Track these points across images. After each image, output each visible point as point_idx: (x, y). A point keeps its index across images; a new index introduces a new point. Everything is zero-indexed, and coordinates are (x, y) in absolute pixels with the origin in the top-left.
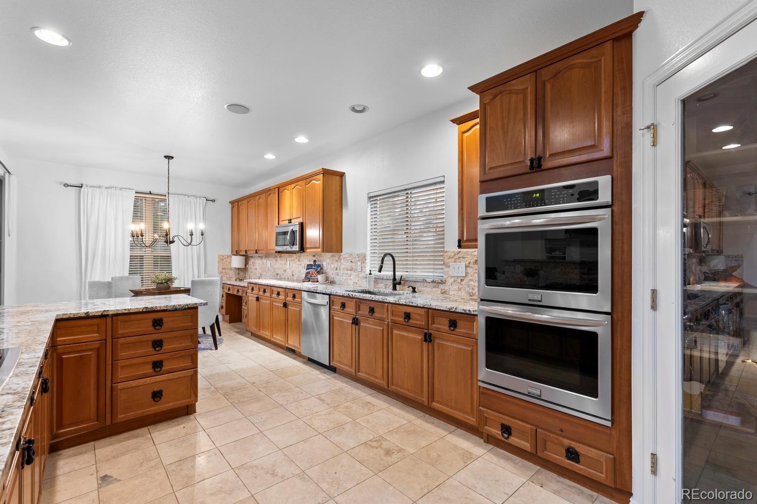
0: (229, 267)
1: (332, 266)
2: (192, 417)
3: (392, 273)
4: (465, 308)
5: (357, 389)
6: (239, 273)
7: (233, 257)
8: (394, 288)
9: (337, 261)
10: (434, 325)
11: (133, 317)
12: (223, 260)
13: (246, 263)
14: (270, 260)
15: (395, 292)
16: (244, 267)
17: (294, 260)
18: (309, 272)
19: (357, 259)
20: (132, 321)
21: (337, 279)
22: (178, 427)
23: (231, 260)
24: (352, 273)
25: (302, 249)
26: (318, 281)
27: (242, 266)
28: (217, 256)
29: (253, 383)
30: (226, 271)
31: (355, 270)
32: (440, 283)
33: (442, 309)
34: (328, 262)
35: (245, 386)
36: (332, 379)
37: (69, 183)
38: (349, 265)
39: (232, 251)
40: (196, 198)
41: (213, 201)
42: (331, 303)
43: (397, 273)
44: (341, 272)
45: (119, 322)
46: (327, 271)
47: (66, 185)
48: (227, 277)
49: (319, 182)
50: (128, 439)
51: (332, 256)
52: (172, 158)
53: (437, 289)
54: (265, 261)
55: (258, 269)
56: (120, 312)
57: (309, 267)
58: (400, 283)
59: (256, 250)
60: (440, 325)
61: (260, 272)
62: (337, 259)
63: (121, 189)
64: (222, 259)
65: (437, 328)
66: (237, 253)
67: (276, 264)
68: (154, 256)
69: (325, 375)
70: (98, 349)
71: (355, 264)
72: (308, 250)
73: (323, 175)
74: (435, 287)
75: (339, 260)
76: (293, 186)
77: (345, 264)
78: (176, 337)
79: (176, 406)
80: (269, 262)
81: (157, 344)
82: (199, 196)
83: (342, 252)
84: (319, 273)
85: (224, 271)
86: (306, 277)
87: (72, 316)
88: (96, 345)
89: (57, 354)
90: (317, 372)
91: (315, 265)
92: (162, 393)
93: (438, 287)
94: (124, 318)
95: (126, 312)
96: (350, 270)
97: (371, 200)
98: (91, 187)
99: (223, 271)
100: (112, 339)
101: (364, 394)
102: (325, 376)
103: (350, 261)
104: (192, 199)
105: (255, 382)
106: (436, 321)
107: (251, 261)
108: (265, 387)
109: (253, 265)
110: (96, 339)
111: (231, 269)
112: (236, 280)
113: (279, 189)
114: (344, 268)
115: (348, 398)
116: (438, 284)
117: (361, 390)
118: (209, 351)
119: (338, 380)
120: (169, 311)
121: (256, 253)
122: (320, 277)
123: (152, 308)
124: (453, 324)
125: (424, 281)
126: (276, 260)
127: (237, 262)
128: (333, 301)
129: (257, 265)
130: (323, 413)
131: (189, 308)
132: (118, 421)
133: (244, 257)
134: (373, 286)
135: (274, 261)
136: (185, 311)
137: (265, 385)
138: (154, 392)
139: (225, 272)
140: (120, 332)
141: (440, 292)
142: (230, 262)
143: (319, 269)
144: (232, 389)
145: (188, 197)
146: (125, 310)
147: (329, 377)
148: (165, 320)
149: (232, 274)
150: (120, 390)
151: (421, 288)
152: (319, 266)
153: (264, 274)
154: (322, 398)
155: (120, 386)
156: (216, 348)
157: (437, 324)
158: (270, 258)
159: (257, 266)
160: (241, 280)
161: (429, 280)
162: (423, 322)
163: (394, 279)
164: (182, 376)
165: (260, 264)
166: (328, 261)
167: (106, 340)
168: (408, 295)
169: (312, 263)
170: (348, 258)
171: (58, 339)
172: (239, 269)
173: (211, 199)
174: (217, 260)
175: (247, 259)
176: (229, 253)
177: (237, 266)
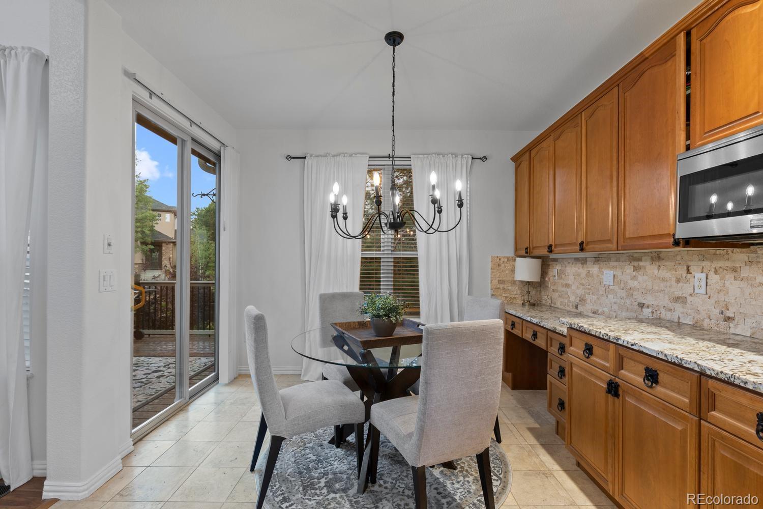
0: (510, 279)
6: (529, 292)
7: (518, 260)
12: (499, 265)
13: (544, 273)
14: (614, 267)
16: (539, 280)
23: (514, 266)
27: (535, 278)
28: (490, 260)
30: (505, 286)
37: (293, 153)
39: (516, 249)
40: (457, 156)
41: (484, 159)
47: (289, 158)
48: (506, 297)
54: (595, 269)
55: (574, 287)
59: (582, 244)
61: (580, 292)
63: (351, 155)
64: (497, 264)
66: (528, 253)
67: (634, 278)
80: (609, 272)
82: (461, 152)
85: (501, 286)
98: (316, 156)
104: (450, 159)
107: (554, 270)
109: (560, 277)
111: (514, 282)
112: (523, 304)
121: (582, 250)
126: (636, 268)
127: (525, 270)
129: (572, 277)
133: (540, 260)
135: (629, 271)
139: (504, 288)
142: (513, 270)
145: (443, 156)
158: (613, 264)
159: (570, 280)
160: (534, 305)
165: (579, 275)
172: (529, 283)
173: (481, 156)
174: (490, 266)
175: (548, 266)
176: (510, 252)
177: (526, 278)
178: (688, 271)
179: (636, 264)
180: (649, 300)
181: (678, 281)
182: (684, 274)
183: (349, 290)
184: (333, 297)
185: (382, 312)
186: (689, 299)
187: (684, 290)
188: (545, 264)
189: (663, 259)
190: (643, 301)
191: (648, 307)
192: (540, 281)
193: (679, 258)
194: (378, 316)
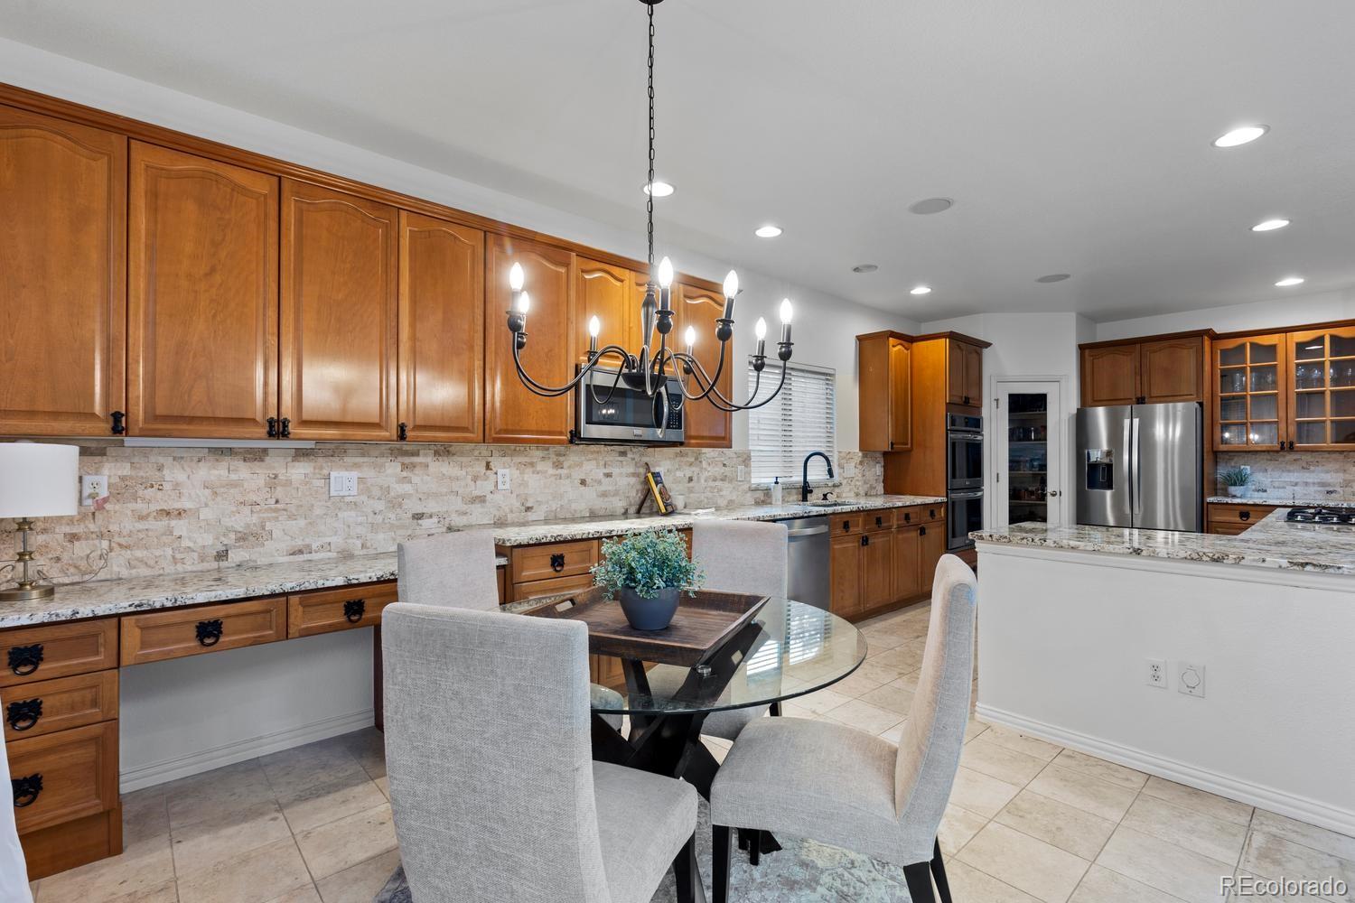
1: (679, 474)
9: (690, 465)
19: (736, 460)
24: (725, 486)
31: (732, 479)
38: (718, 470)
44: (700, 486)
58: (810, 491)
71: (732, 469)
75: (697, 463)
77: (710, 469)
83: (730, 447)
96: (721, 480)
103: (721, 465)
114: (707, 478)
170: (717, 460)
178: (488, 467)
179: (407, 460)
180: (431, 506)
181: (475, 479)
182: (483, 470)
186: (489, 497)
187: (484, 487)
189: (454, 454)
190: (420, 511)
191: (431, 516)
193: (476, 453)
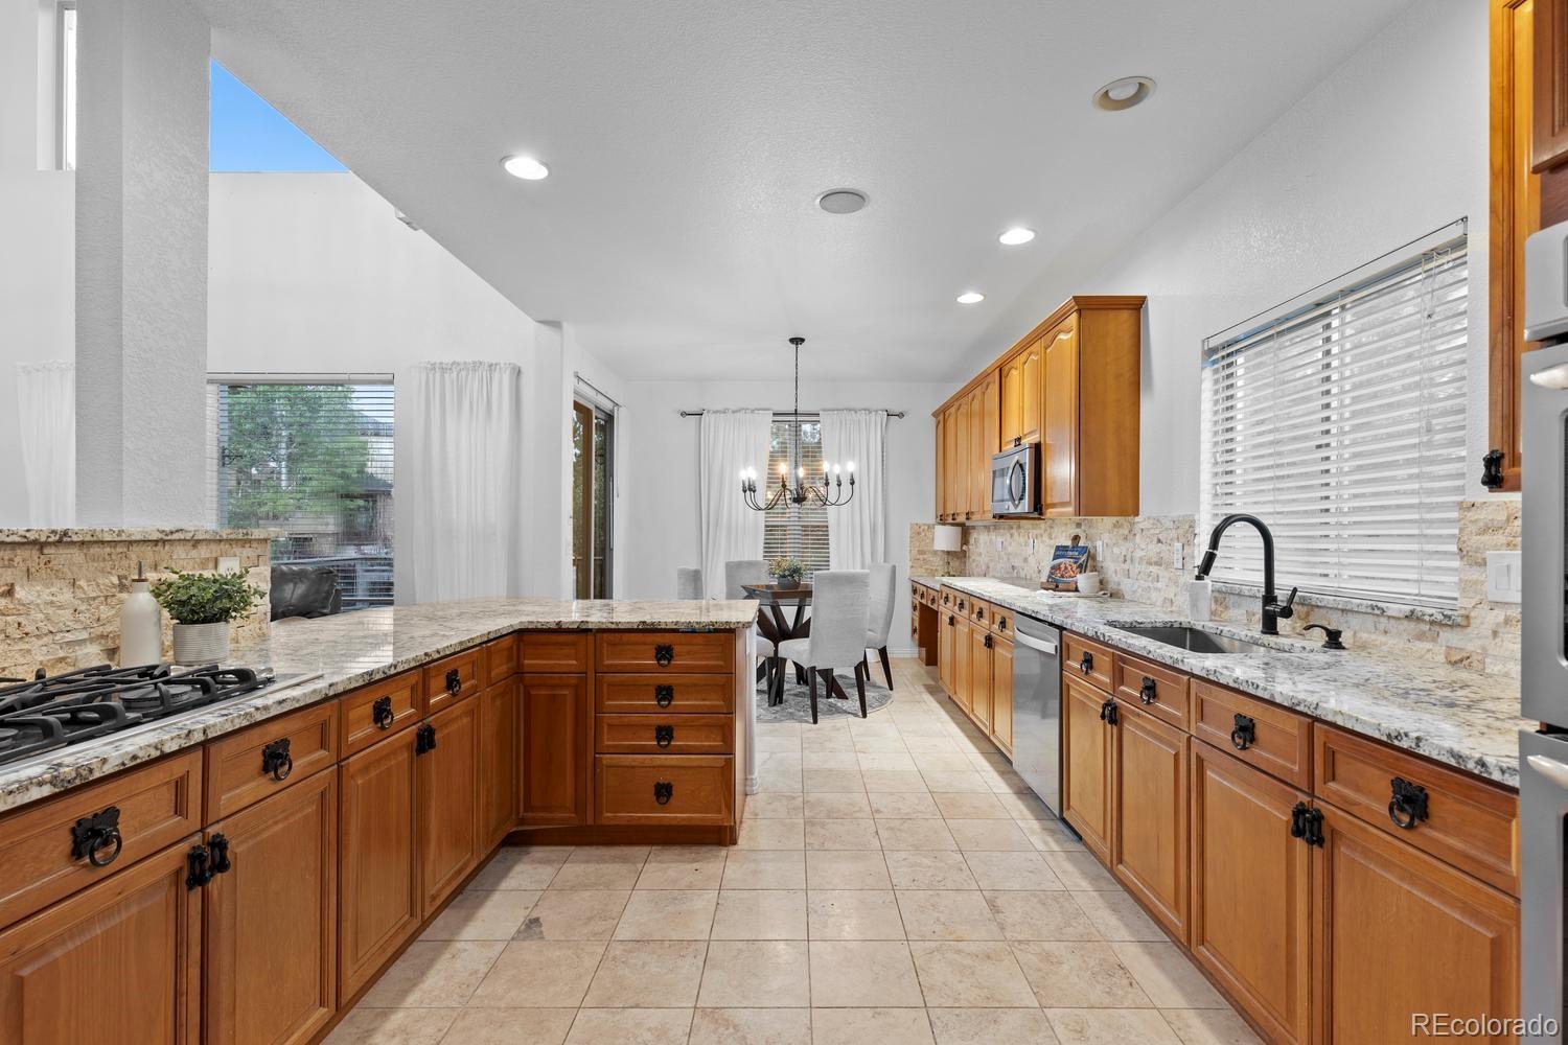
0: (930, 548)
1: (1116, 550)
2: (723, 852)
3: (1260, 578)
4: (1463, 748)
5: (1114, 909)
6: (951, 561)
7: (938, 527)
8: (1270, 627)
9: (1126, 538)
10: (1332, 785)
11: (626, 637)
12: (919, 533)
13: (963, 542)
14: (1001, 535)
15: (1270, 639)
17: (1042, 536)
18: (1059, 565)
19: (1173, 534)
20: (624, 644)
21: (1126, 586)
22: (689, 866)
23: (933, 534)
24: (1161, 574)
25: (1038, 506)
26: (1077, 590)
27: (956, 547)
28: (909, 527)
29: (878, 811)
30: (925, 556)
31: (1169, 565)
32: (1440, 624)
33: (1358, 728)
34: (1104, 536)
35: (858, 814)
36: (1061, 857)
37: (688, 410)
38: (1154, 548)
39: (936, 516)
40: (870, 413)
41: (901, 415)
42: (1063, 651)
43: (1278, 580)
44: (1136, 568)
45: (605, 645)
46: (1105, 565)
47: (684, 414)
48: (927, 569)
49: (1070, 335)
50: (614, 860)
51: (1116, 525)
52: (802, 340)
53: (1429, 646)
54: (993, 536)
55: (984, 556)
56: (604, 626)
57: (1061, 551)
58: (1287, 612)
60: (1357, 789)
61: (987, 560)
62: (1126, 532)
63: (753, 411)
64: (916, 532)
65: (1345, 799)
66: (947, 520)
67: (1010, 544)
68: (803, 526)
69: (1050, 840)
70: (576, 686)
71: (1168, 547)
72: (1049, 510)
73: (1080, 316)
74: (1420, 637)
75: (1130, 537)
76: (1023, 357)
77: (1144, 548)
78: (695, 685)
79: (693, 823)
80: (1000, 540)
81: (665, 693)
82: (875, 408)
83: (1137, 515)
84: (1082, 568)
85: (922, 557)
86: (1049, 577)
87: (539, 626)
88: (573, 679)
89: (525, 687)
90: (1035, 825)
91: (1075, 547)
92: (671, 791)
93: (1434, 640)
94: (611, 637)
95: (613, 626)
96: (1156, 564)
97: (1214, 357)
98: (714, 412)
99: (921, 554)
100: (596, 673)
101: (1124, 934)
102: (1046, 843)
103: (1156, 540)
104: (862, 416)
105: (882, 809)
106: (1341, 770)
107: (974, 536)
108: (892, 829)
109: (977, 547)
110: (573, 670)
111: (935, 552)
113: (1000, 370)
114: (1141, 558)
115: (1070, 930)
116: (1436, 628)
117: (1121, 919)
118: (851, 718)
119: (1075, 862)
120: (682, 632)
121: (969, 519)
122: (1082, 580)
123: (653, 624)
124: (1412, 803)
125: (1377, 611)
126: (1012, 535)
127: (945, 538)
128: (1068, 646)
129: (982, 546)
130: (972, 948)
131: (717, 631)
132: (605, 822)
133: (960, 528)
134: (1206, 615)
135: (1008, 538)
136: (709, 635)
137: (897, 823)
138: (658, 784)
139: (923, 559)
140: (606, 662)
141: (1441, 658)
142: (933, 539)
143: (1084, 558)
144: (832, 813)
145: (856, 412)
146: (612, 623)
147: (1056, 848)
148: (677, 649)
149: (938, 563)
150: (607, 767)
151: (1365, 636)
152: (1085, 549)
153: (991, 565)
154: (999, 902)
155: (607, 759)
156: (865, 716)
157: (1347, 783)
159: (982, 549)
161: (1394, 609)
162: (1294, 763)
163: (1269, 597)
164: (703, 764)
165: (986, 543)
166: (1106, 537)
167: (586, 673)
168: (1304, 655)
169: (1069, 543)
170: (1152, 531)
171: (526, 662)
172: (948, 553)
173: (897, 411)
174: (908, 534)
175: (970, 533)
176: (931, 519)
177: (946, 548)
183: (752, 559)
184: (740, 565)
185: (787, 573)
188: (966, 533)
190: (1014, 564)
192: (959, 550)
194: (784, 576)
